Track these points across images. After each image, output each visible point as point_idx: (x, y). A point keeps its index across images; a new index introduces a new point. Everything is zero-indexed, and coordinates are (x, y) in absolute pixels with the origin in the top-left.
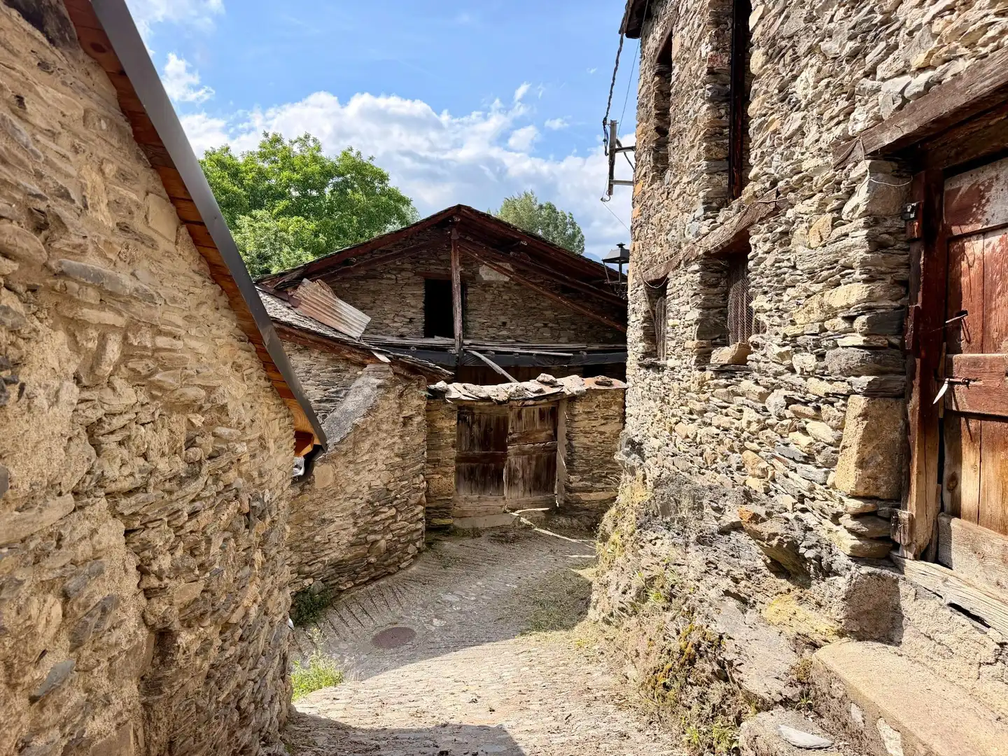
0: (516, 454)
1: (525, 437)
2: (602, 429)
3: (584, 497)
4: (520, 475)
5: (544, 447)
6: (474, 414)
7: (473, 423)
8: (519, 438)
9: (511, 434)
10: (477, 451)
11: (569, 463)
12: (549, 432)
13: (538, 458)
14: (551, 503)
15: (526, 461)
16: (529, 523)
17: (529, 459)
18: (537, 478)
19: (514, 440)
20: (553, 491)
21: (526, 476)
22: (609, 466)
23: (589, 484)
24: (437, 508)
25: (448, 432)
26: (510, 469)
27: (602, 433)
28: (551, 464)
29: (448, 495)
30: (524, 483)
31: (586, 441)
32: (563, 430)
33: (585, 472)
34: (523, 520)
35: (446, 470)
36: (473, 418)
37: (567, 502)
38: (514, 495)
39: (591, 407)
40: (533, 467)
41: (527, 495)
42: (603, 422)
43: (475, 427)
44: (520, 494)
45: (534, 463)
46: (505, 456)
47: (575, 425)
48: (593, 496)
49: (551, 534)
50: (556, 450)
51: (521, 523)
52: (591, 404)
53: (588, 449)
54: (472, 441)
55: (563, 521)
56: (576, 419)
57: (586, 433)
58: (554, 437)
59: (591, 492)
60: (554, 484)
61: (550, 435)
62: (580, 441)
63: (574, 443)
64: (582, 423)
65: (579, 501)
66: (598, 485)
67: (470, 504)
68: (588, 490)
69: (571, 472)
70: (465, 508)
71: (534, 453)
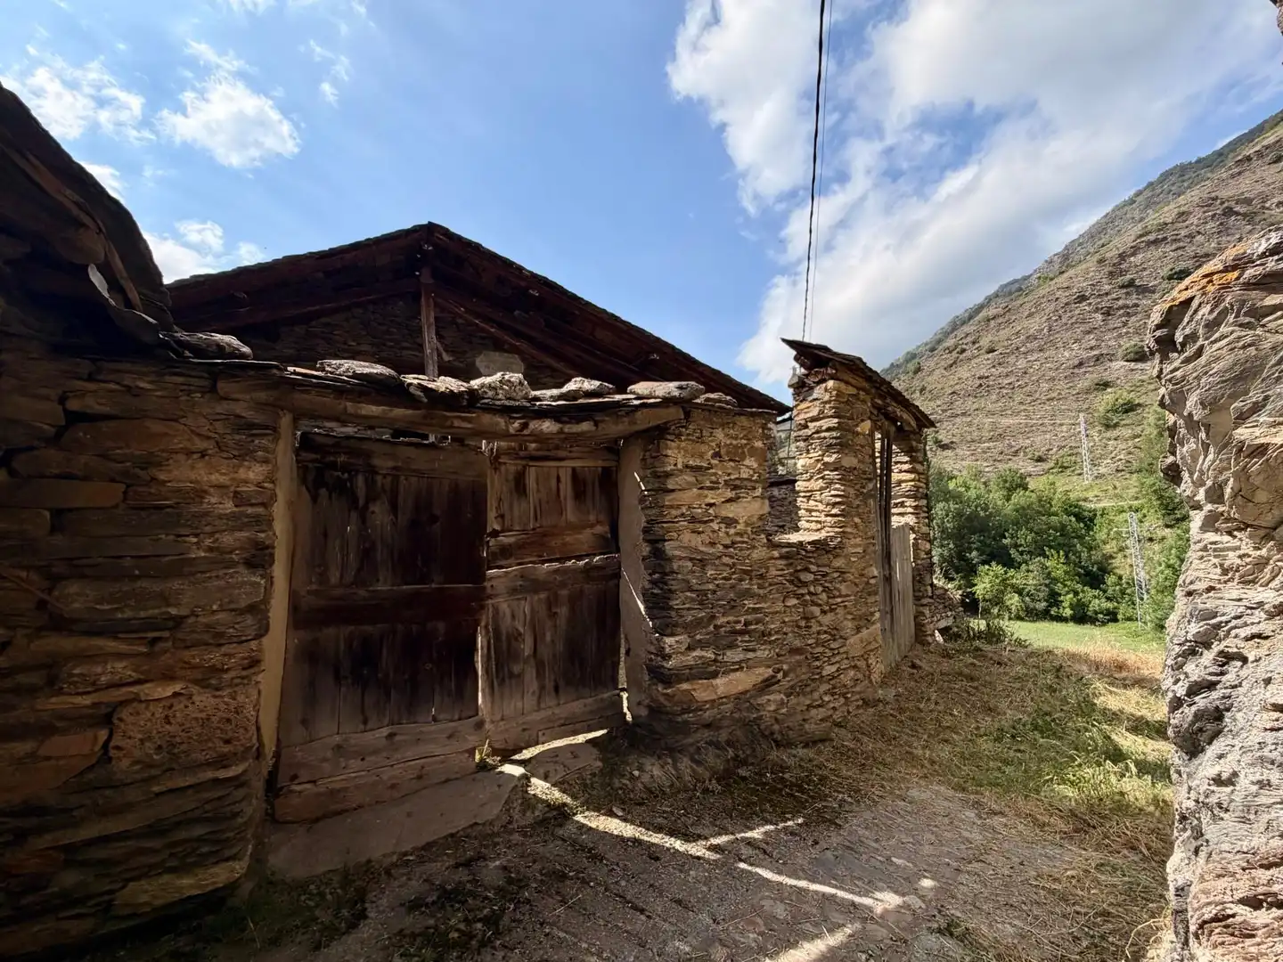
0: (513, 591)
1: (537, 543)
2: (730, 511)
3: (701, 692)
4: (527, 648)
5: (588, 569)
6: (373, 471)
7: (370, 499)
8: (520, 546)
9: (495, 534)
10: (383, 585)
11: (658, 604)
12: (599, 529)
13: (574, 600)
14: (611, 714)
15: (542, 611)
16: (557, 795)
17: (551, 603)
18: (574, 652)
19: (506, 552)
20: (615, 681)
21: (545, 652)
22: (749, 604)
23: (710, 655)
24: (155, 830)
25: (229, 506)
26: (497, 631)
27: (730, 522)
28: (608, 612)
29: (222, 761)
30: (540, 667)
31: (696, 541)
32: (633, 521)
33: (698, 623)
34: (539, 787)
35: (214, 657)
36: (370, 484)
37: (656, 711)
38: (513, 705)
39: (701, 456)
40: (562, 622)
41: (550, 701)
42: (730, 494)
43: (380, 514)
44: (530, 702)
45: (563, 611)
46: (480, 596)
47: (668, 499)
48: (722, 685)
49: (629, 831)
50: (618, 576)
51: (530, 802)
52: (703, 448)
53: (702, 563)
54: (367, 554)
55: (654, 771)
56: (671, 484)
57: (693, 520)
58: (611, 542)
59: (715, 675)
60: (616, 665)
61: (602, 537)
62: (682, 543)
63: (669, 547)
64: (686, 497)
65: (690, 705)
66: (733, 656)
67: (355, 764)
68: (708, 672)
69: (665, 629)
70: (337, 782)
71: (563, 585)
